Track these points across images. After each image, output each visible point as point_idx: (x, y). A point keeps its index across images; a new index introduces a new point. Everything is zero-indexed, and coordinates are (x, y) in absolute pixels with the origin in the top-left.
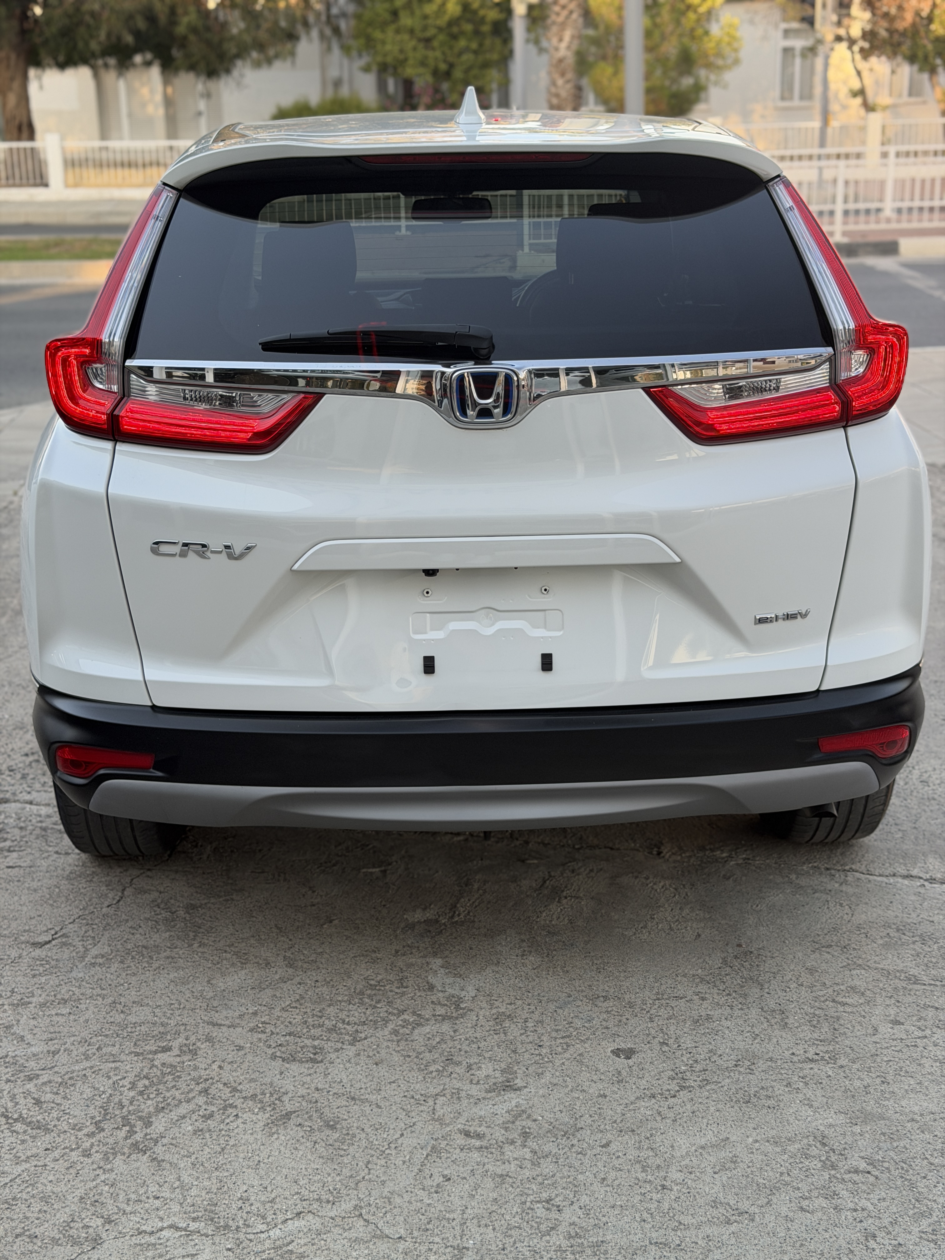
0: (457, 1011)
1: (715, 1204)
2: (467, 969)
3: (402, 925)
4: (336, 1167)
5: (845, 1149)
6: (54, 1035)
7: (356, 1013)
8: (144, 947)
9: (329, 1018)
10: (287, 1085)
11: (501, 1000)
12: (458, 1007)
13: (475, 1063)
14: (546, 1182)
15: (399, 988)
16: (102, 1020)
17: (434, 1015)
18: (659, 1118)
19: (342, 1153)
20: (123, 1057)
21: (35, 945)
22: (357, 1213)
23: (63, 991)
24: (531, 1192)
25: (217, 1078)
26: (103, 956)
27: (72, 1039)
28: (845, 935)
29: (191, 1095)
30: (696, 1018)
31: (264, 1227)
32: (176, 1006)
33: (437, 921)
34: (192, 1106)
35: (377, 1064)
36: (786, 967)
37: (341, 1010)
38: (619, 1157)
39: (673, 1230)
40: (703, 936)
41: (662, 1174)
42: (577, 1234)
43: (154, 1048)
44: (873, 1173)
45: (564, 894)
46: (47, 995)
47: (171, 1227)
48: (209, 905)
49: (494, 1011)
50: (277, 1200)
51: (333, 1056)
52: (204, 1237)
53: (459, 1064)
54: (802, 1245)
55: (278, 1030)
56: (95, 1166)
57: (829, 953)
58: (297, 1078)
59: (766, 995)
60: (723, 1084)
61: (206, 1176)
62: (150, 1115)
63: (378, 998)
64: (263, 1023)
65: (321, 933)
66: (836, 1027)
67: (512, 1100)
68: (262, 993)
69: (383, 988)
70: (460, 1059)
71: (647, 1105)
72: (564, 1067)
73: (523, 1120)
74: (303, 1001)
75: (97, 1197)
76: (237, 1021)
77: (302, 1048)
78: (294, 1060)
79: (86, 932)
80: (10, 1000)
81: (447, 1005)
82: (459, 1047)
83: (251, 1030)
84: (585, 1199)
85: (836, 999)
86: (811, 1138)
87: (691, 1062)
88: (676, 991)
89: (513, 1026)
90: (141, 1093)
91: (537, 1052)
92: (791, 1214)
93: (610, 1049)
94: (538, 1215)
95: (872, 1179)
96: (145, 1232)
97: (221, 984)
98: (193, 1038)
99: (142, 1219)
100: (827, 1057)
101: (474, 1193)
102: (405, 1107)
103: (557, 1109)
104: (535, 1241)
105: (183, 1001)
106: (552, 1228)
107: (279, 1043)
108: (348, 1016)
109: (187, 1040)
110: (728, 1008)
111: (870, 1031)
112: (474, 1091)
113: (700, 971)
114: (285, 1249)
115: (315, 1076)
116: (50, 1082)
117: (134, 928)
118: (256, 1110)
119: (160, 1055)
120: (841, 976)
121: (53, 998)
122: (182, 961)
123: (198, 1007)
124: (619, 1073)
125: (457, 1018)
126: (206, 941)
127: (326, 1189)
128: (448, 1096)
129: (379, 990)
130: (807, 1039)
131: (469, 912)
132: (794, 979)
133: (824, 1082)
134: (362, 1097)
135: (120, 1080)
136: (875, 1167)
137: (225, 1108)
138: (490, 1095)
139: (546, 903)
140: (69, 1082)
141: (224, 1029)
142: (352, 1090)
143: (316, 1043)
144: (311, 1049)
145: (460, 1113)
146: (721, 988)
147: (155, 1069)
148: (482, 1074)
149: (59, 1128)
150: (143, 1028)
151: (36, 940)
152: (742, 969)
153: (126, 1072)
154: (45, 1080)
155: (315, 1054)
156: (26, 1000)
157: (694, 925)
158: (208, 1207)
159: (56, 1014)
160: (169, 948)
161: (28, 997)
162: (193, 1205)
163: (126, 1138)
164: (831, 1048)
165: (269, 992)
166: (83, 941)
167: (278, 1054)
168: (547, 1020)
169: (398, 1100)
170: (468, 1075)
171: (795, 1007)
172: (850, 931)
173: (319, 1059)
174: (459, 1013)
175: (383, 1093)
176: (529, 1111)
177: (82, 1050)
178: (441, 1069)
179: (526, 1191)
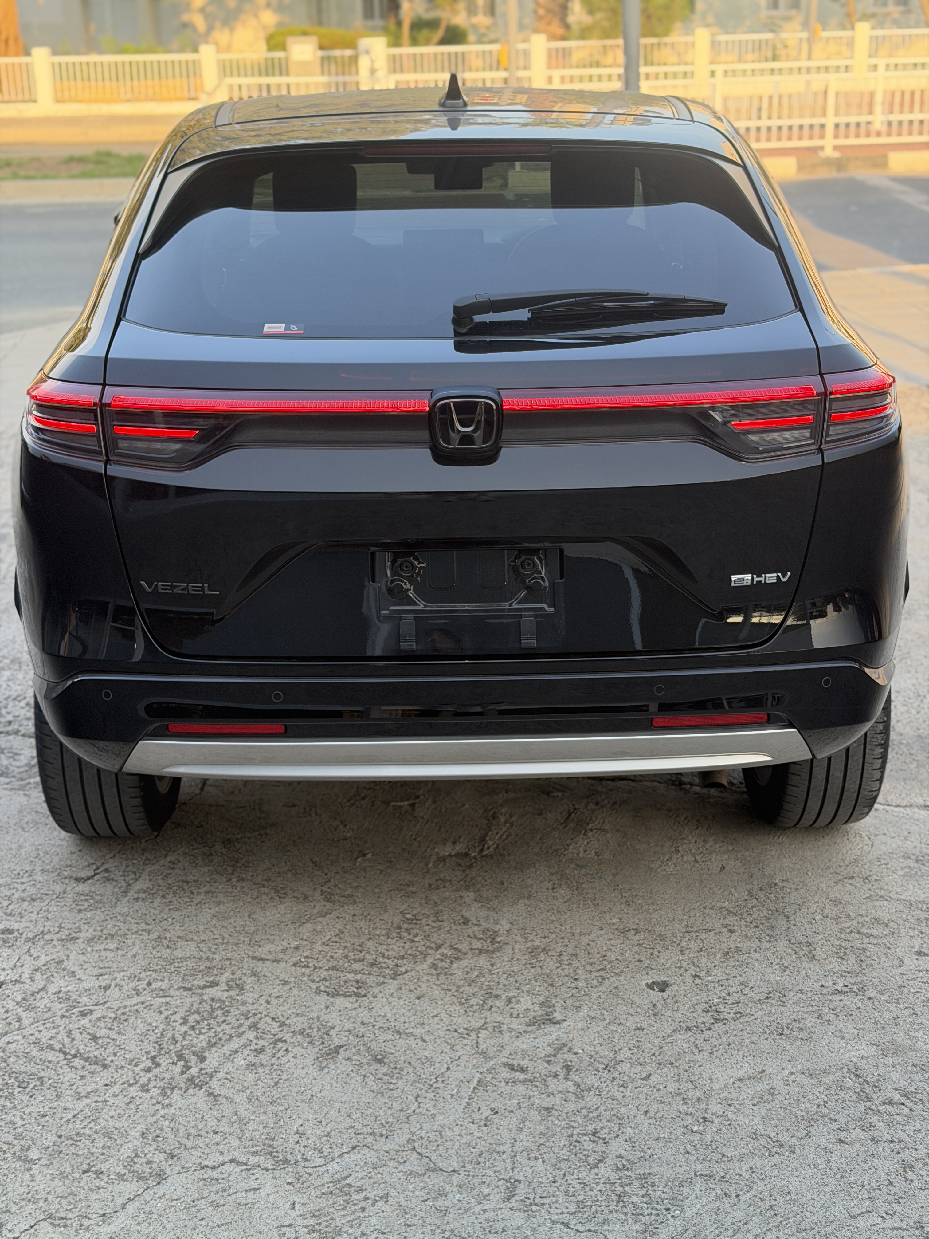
0: (493, 944)
1: (755, 1136)
2: (499, 903)
3: (433, 859)
4: (387, 1100)
5: (878, 1080)
6: (103, 971)
7: (396, 947)
8: (183, 881)
9: (369, 953)
10: (333, 1018)
11: (535, 933)
12: (493, 941)
13: (514, 997)
14: (591, 1115)
15: (435, 922)
16: (149, 955)
17: (472, 949)
18: (696, 1051)
19: (392, 1086)
20: (172, 992)
21: (78, 880)
22: (410, 1147)
23: (109, 927)
24: (576, 1125)
25: (264, 1013)
26: (145, 892)
27: (122, 974)
28: (866, 867)
29: (242, 1030)
30: (726, 950)
31: (321, 1161)
32: (220, 940)
33: (467, 855)
34: (243, 1041)
35: (419, 998)
36: (810, 898)
37: (381, 944)
38: (659, 1090)
39: (717, 1162)
40: (727, 868)
41: (704, 1106)
42: (624, 1166)
43: (202, 983)
44: (907, 1105)
45: (590, 826)
46: (95, 930)
47: (232, 1161)
48: (244, 840)
49: (529, 944)
50: (333, 1133)
51: (376, 991)
52: (264, 1172)
53: (497, 997)
54: (842, 1177)
55: (320, 965)
56: (154, 1101)
57: (851, 884)
58: (342, 1013)
59: (792, 927)
60: (756, 1016)
61: (262, 1111)
62: (203, 1050)
63: (415, 931)
64: (306, 957)
65: (355, 867)
66: (863, 958)
67: (553, 1033)
68: (302, 927)
69: (419, 922)
70: (498, 993)
71: (683, 1037)
72: (601, 1001)
73: (564, 1053)
74: (343, 936)
75: (158, 1132)
76: (281, 956)
77: (345, 982)
78: (338, 995)
79: (127, 866)
80: (59, 935)
81: (481, 939)
82: (497, 980)
83: (294, 965)
84: (629, 1131)
85: (862, 931)
86: (845, 1070)
87: (723, 994)
88: (704, 923)
89: (548, 960)
90: (193, 1028)
91: (573, 985)
92: (830, 1146)
93: (644, 983)
94: (586, 1148)
95: (906, 1111)
96: (207, 1166)
97: (261, 919)
98: (239, 973)
99: (203, 1153)
100: (855, 989)
101: (521, 1126)
102: (449, 1041)
103: (597, 1042)
104: (584, 1173)
105: (227, 936)
106: (600, 1161)
107: (322, 977)
108: (388, 950)
109: (233, 974)
110: (756, 940)
111: (896, 962)
112: (515, 1024)
113: (727, 903)
114: (344, 1182)
115: (360, 1010)
116: (103, 1017)
117: (173, 862)
118: (305, 1045)
119: (208, 990)
120: (864, 907)
121: (99, 933)
122: (222, 895)
123: (241, 941)
124: (654, 1005)
125: (493, 952)
126: (244, 876)
127: (378, 1122)
128: (490, 1029)
129: (416, 924)
130: (835, 970)
131: (498, 846)
132: (819, 911)
133: (854, 1013)
134: (407, 1031)
135: (172, 1015)
136: (908, 1098)
137: (275, 1043)
138: (530, 1028)
139: (573, 836)
140: (123, 1017)
141: (268, 963)
142: (397, 1024)
143: (358, 977)
144: (354, 983)
145: (502, 1047)
146: (748, 920)
147: (204, 1004)
148: (521, 1007)
149: (116, 1063)
150: (189, 963)
151: (79, 875)
152: (768, 901)
153: (177, 1007)
154: (99, 1015)
155: (357, 988)
156: (74, 935)
157: (718, 857)
158: (266, 1142)
159: (105, 950)
160: (209, 882)
161: (76, 933)
162: (252, 1140)
163: (183, 1073)
164: (859, 980)
165: (309, 926)
166: (124, 876)
167: (322, 988)
168: (582, 954)
169: (442, 1033)
170: (508, 1008)
171: (822, 938)
172: (870, 862)
173: (363, 993)
174: (495, 946)
175: (427, 1028)
176: (570, 1045)
177: (132, 985)
178: (481, 1002)
179: (572, 1123)
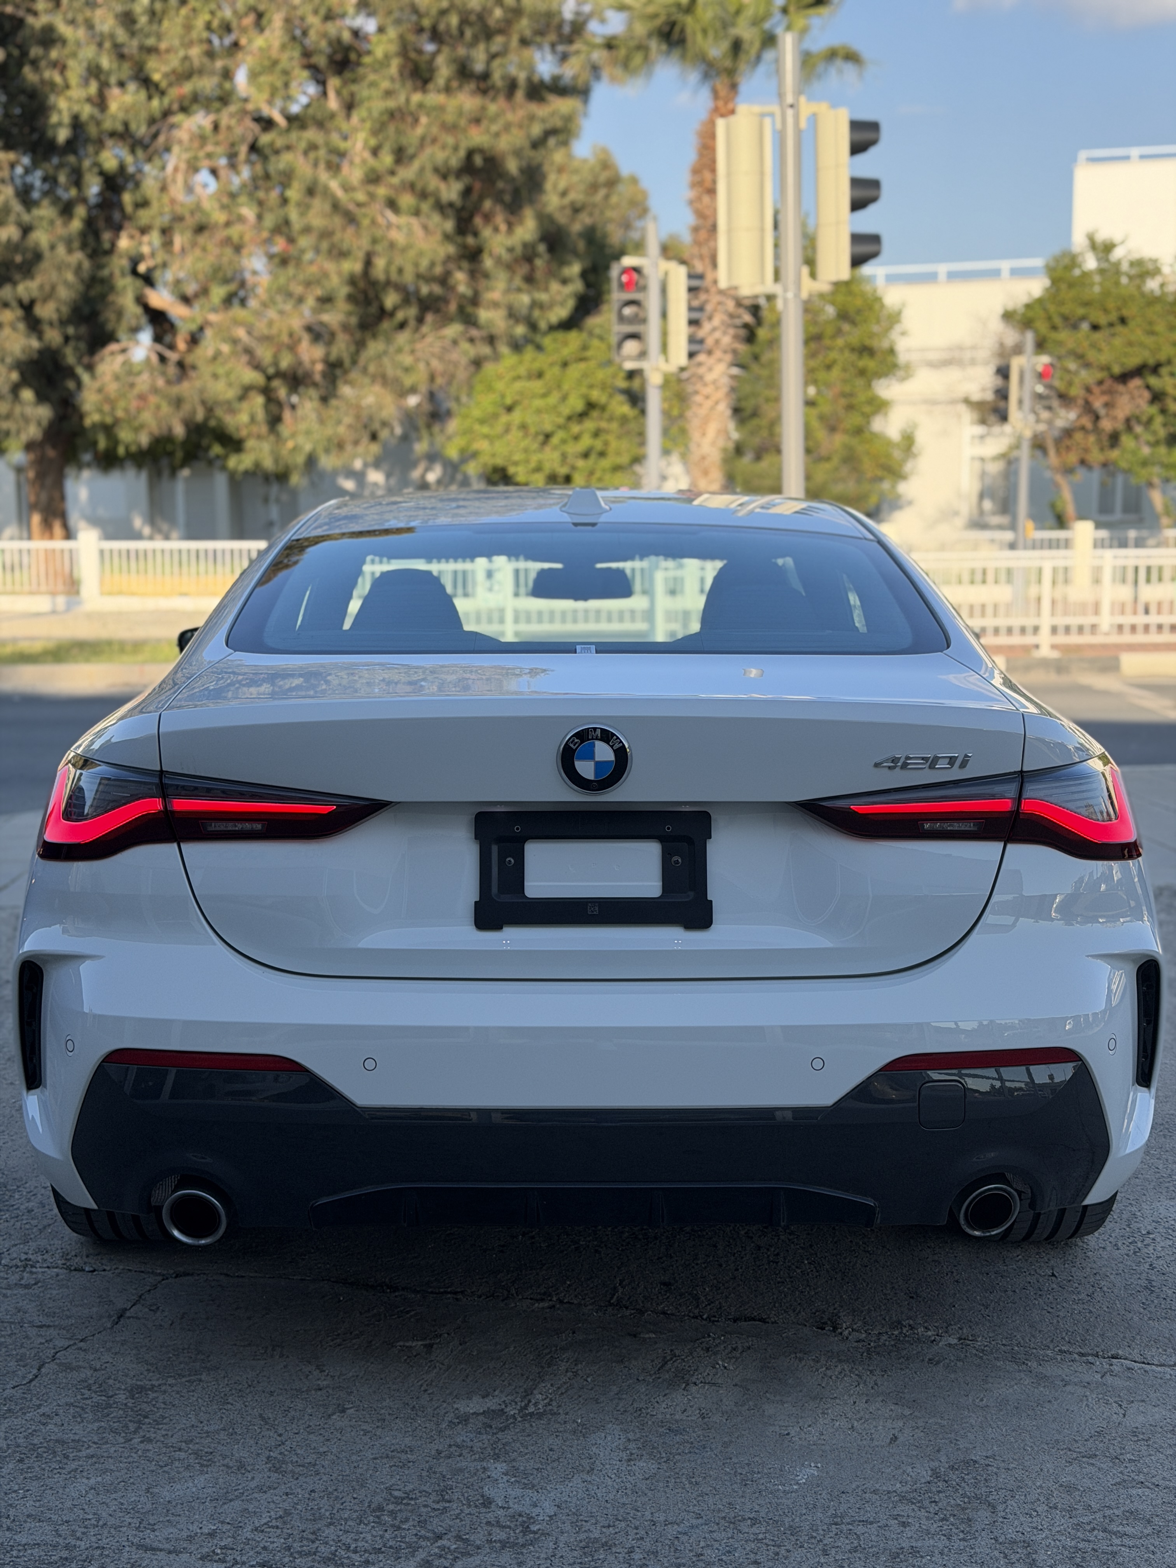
0: (524, 1535)
2: (543, 1478)
3: (450, 1417)
7: (370, 1536)
9: (327, 1543)
12: (526, 1530)
15: (437, 1502)
17: (490, 1541)
28: (1115, 1442)
32: (93, 1522)
33: (502, 1412)
37: (347, 1532)
40: (901, 1439)
45: (694, 1379)
48: (163, 1388)
55: (244, 1558)
59: (1001, 1520)
63: (404, 1515)
64: (223, 1548)
65: (326, 1426)
68: (226, 1506)
69: (413, 1502)
74: (289, 1518)
76: (184, 1544)
81: (509, 1527)
83: (203, 1558)
85: (1109, 1528)
88: (862, 1512)
105: (104, 1514)
108: (356, 1540)
110: (943, 1537)
113: (898, 1485)
117: (48, 1416)
120: (1113, 1497)
122: (112, 1461)
123: (126, 1523)
125: (523, 1546)
126: (153, 1435)
129: (408, 1504)
131: (551, 1400)
139: (667, 1391)
141: (161, 1555)
146: (932, 1510)
152: (963, 1484)
157: (888, 1424)
160: (94, 1443)
165: (237, 1504)
171: (1047, 1537)
172: (1122, 1437)
174: (528, 1538)
